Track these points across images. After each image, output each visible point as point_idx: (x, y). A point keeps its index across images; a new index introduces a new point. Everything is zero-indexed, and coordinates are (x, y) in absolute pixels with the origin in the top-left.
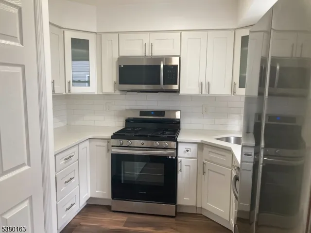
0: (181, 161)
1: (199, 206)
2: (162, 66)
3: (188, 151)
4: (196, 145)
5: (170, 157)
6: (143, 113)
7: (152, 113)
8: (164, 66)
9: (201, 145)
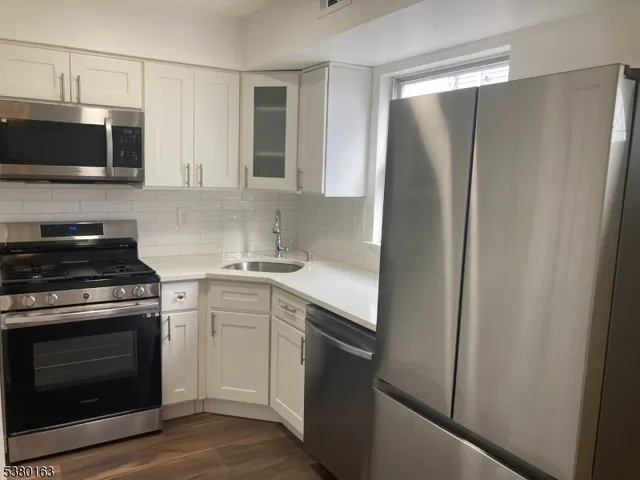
0: (169, 319)
1: (201, 397)
2: (109, 127)
3: (181, 297)
4: (197, 283)
5: (149, 316)
6: (48, 229)
7: (74, 228)
8: (113, 127)
9: (205, 284)
